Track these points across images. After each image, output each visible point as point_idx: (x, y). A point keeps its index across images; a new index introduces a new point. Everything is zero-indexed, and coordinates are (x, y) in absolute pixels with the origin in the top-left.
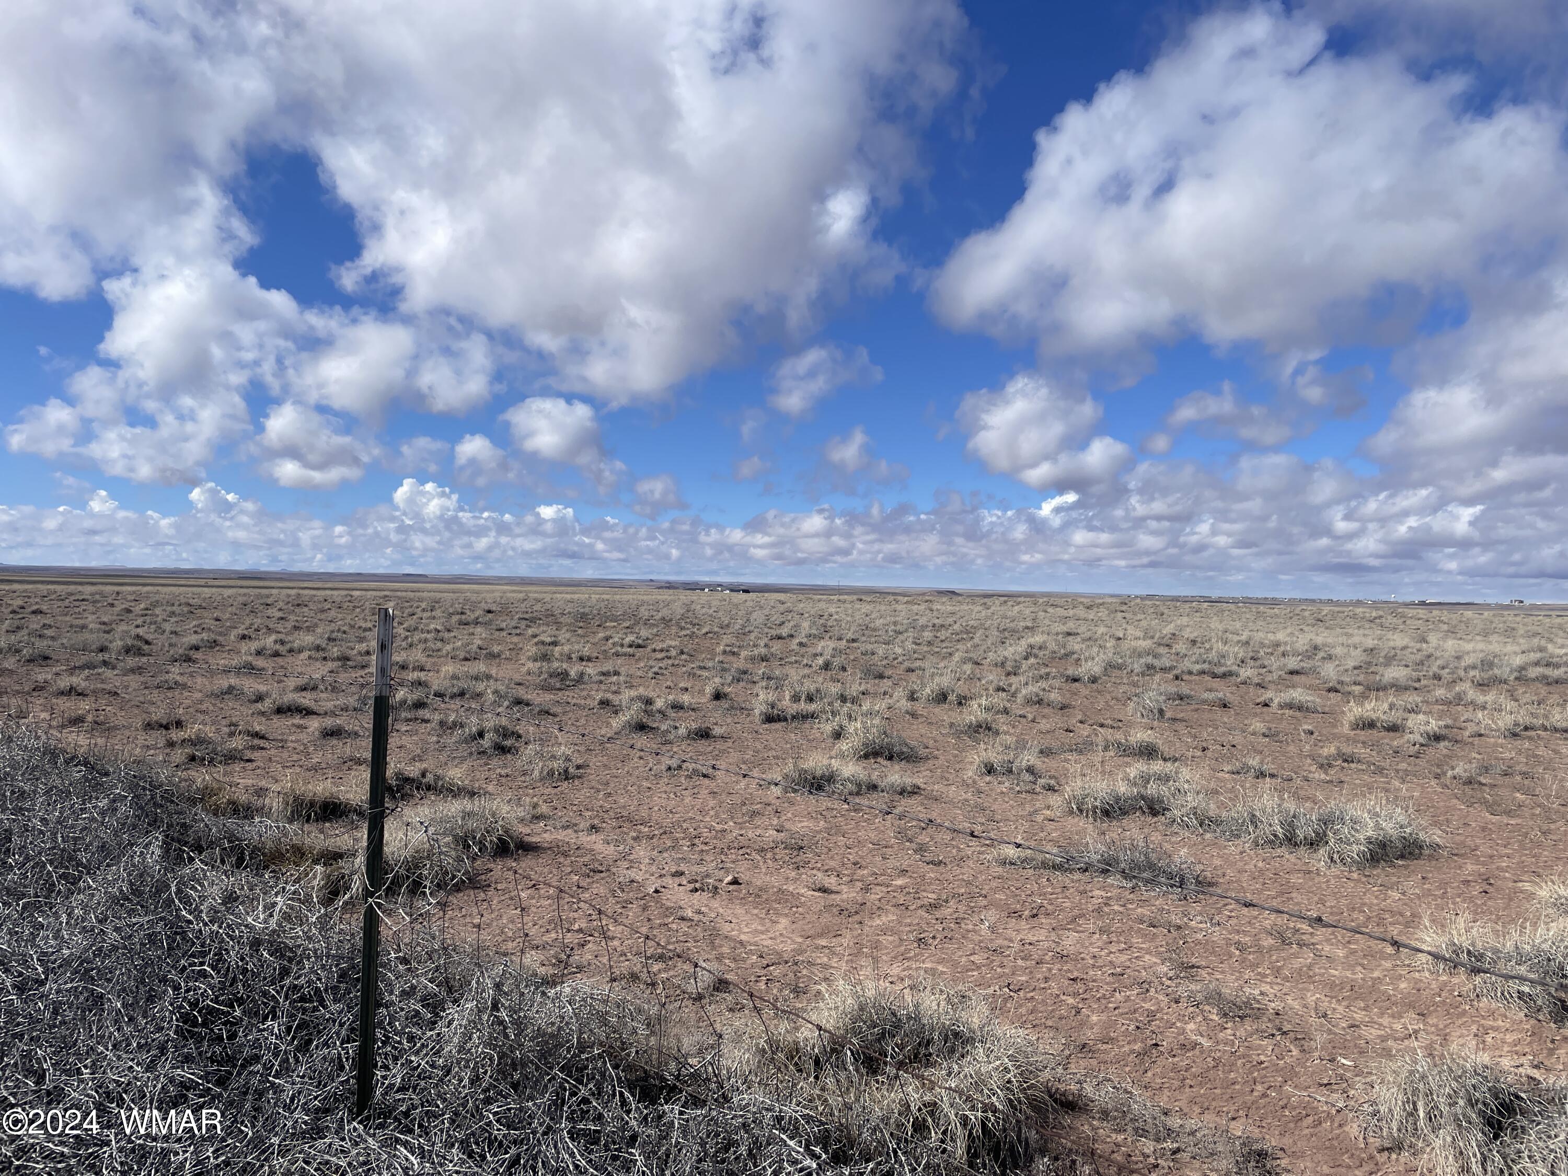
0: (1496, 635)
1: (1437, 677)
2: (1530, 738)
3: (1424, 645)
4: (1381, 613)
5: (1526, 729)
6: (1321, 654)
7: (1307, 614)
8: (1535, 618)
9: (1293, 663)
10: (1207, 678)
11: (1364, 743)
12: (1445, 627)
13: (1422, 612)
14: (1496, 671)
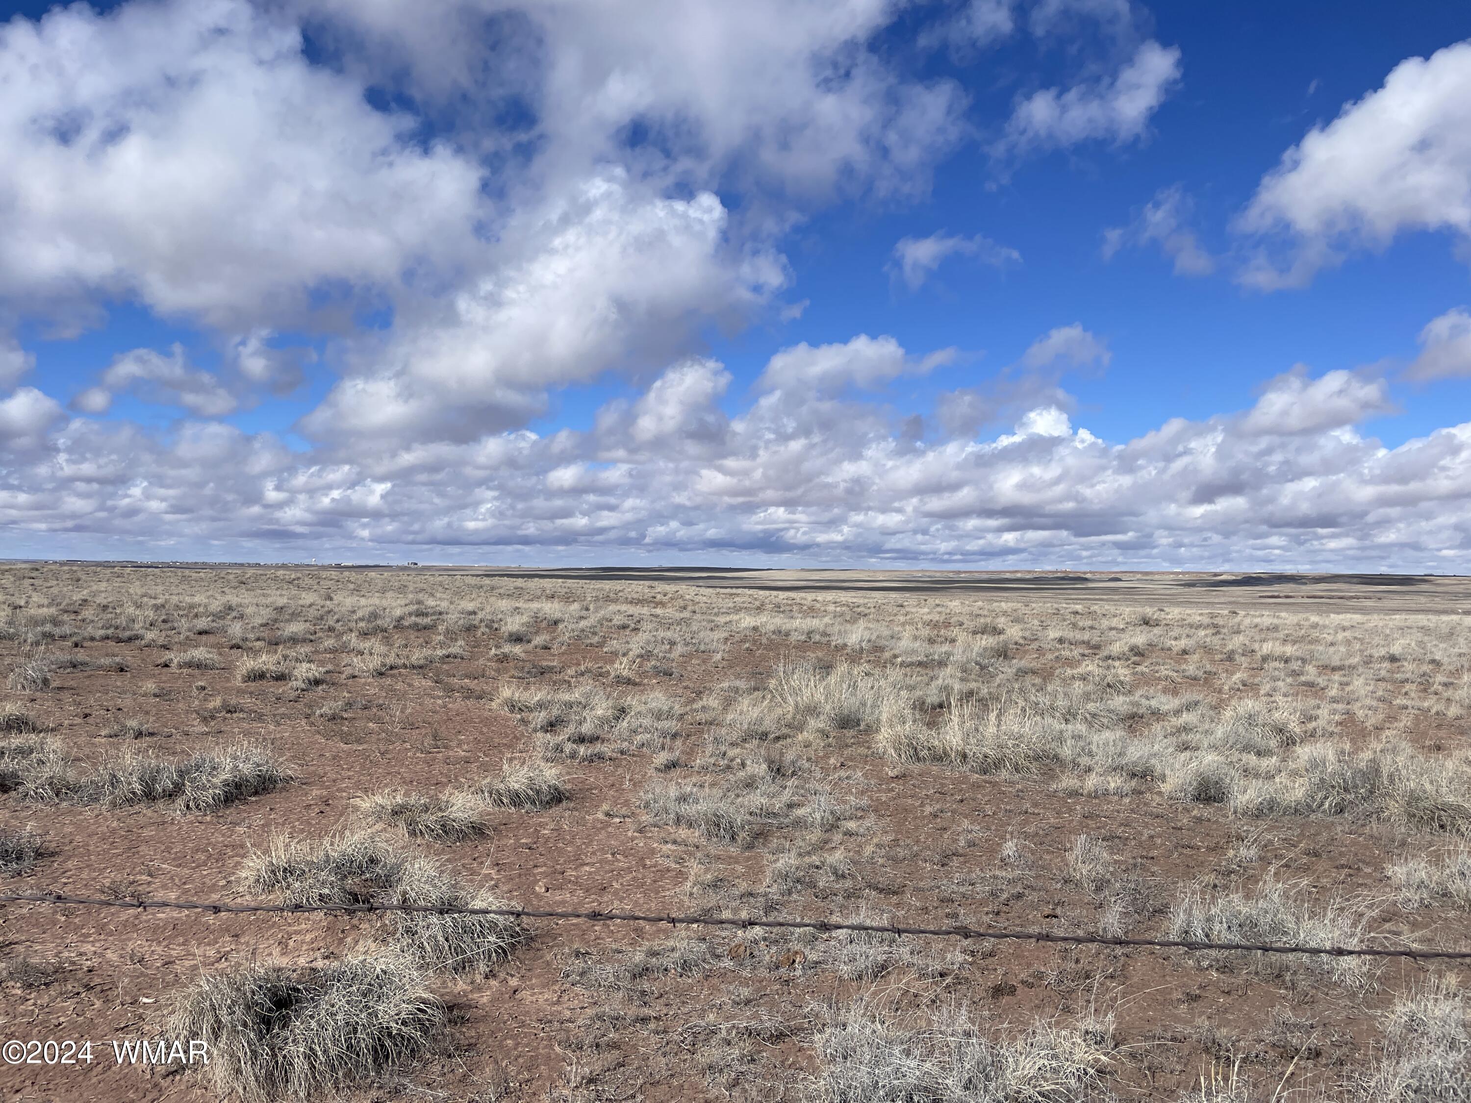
0: (391, 592)
1: (331, 629)
2: (393, 676)
3: (328, 602)
4: (299, 575)
5: (392, 668)
6: (234, 614)
7: (231, 577)
8: (423, 578)
9: (202, 623)
10: (111, 643)
11: (251, 693)
12: (352, 586)
13: (334, 574)
14: (379, 622)
